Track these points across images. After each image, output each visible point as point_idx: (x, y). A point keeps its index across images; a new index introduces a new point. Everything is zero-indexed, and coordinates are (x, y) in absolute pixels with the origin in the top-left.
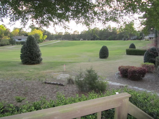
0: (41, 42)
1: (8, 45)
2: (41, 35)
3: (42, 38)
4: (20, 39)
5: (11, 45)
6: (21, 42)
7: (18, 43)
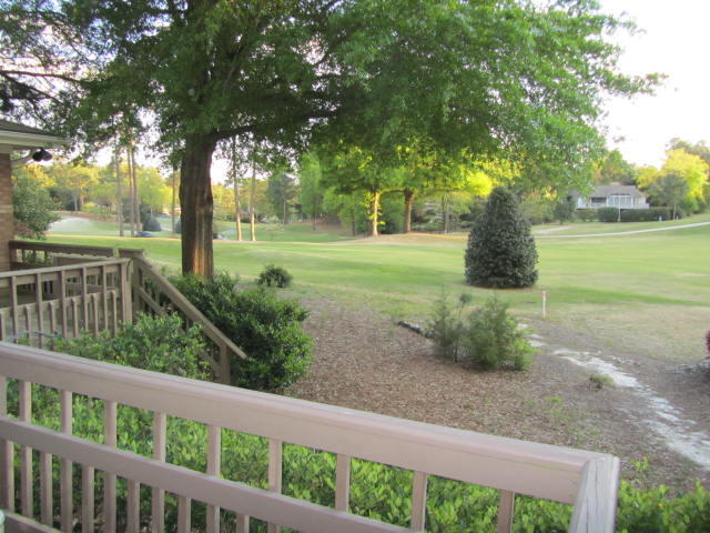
0: (696, 213)
1: (547, 221)
2: (699, 176)
3: (701, 192)
4: (601, 200)
5: (558, 222)
6: (600, 211)
7: (584, 216)
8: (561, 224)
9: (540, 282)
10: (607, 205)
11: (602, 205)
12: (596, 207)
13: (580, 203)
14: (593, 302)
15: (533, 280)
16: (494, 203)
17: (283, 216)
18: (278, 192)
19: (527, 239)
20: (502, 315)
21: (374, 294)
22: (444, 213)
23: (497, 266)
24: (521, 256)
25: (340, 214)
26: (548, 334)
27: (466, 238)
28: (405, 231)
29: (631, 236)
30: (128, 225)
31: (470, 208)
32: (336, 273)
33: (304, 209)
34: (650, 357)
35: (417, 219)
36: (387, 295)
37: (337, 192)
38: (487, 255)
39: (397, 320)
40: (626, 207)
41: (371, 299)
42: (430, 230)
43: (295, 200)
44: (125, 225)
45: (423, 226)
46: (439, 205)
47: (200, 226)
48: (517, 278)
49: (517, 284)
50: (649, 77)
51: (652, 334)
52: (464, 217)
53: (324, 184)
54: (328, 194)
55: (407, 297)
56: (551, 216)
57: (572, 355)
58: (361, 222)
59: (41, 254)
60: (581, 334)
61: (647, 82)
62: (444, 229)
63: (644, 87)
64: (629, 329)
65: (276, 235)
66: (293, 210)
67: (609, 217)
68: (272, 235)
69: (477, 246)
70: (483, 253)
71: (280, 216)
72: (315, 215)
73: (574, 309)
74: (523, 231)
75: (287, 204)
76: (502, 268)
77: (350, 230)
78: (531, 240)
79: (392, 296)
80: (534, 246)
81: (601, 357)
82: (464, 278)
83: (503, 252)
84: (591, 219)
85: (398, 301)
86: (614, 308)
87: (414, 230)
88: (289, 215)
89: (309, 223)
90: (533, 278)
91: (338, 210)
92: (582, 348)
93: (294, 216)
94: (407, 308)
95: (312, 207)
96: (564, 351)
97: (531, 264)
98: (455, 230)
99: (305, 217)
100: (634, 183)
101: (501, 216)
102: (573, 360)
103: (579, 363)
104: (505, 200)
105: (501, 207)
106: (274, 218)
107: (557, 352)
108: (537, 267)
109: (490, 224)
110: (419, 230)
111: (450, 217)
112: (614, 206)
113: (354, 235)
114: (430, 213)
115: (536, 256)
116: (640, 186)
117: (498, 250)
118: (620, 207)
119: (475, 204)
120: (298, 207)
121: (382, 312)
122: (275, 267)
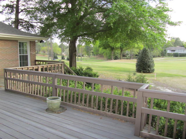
1: (159, 56)
4: (174, 51)
5: (162, 57)
6: (174, 54)
7: (169, 55)
8: (163, 57)
9: (155, 72)
10: (176, 52)
11: (174, 52)
12: (173, 52)
13: (168, 52)
14: (169, 77)
15: (153, 71)
16: (143, 52)
17: (89, 55)
18: (87, 49)
19: (152, 61)
20: (144, 78)
21: (113, 74)
22: (131, 54)
23: (144, 68)
24: (150, 65)
25: (103, 55)
26: (156, 84)
27: (136, 60)
28: (121, 59)
29: (182, 60)
30: (51, 57)
31: (138, 53)
32: (103, 69)
33: (94, 53)
34: (181, 89)
35: (124, 56)
36: (116, 74)
37: (103, 49)
38: (141, 64)
39: (119, 80)
40: (181, 53)
41: (112, 75)
42: (127, 59)
43: (92, 51)
44: (50, 57)
45: (125, 58)
46: (130, 52)
47: (74, 57)
48: (149, 71)
49: (149, 72)
50: (178, 22)
51: (182, 84)
52: (136, 55)
53: (100, 47)
54: (101, 49)
55: (121, 75)
56: (160, 55)
57: (161, 88)
58: (109, 57)
59: (42, 63)
60: (164, 84)
61: (178, 23)
62: (131, 58)
63: (178, 24)
64: (177, 83)
65: (87, 60)
66: (91, 53)
67: (176, 55)
68: (86, 60)
69: (139, 62)
70: (140, 64)
71: (88, 55)
72: (97, 55)
73: (163, 78)
74: (151, 59)
75: (90, 52)
76: (145, 68)
77: (106, 59)
78: (153, 61)
79: (117, 74)
80: (154, 63)
81: (168, 89)
82: (135, 70)
83: (145, 64)
84: (171, 56)
85: (119, 75)
86: (174, 78)
87: (123, 59)
88: (90, 55)
89: (95, 57)
90: (153, 70)
91: (103, 53)
92: (164, 87)
93: (92, 55)
94: (121, 77)
95: (96, 52)
96: (159, 87)
97: (153, 67)
98: (134, 59)
99: (94, 55)
100: (183, 46)
101: (145, 55)
102: (161, 89)
103: (163, 90)
104: (146, 51)
105: (145, 53)
106: (87, 55)
107: (158, 87)
108: (154, 68)
109: (142, 57)
110: (124, 59)
111: (133, 55)
112: (177, 52)
113: (107, 60)
114: (127, 54)
115: (154, 65)
116: (185, 47)
117: (144, 63)
118: (179, 53)
119: (139, 52)
120: (93, 53)
121: (115, 78)
122: (89, 67)
